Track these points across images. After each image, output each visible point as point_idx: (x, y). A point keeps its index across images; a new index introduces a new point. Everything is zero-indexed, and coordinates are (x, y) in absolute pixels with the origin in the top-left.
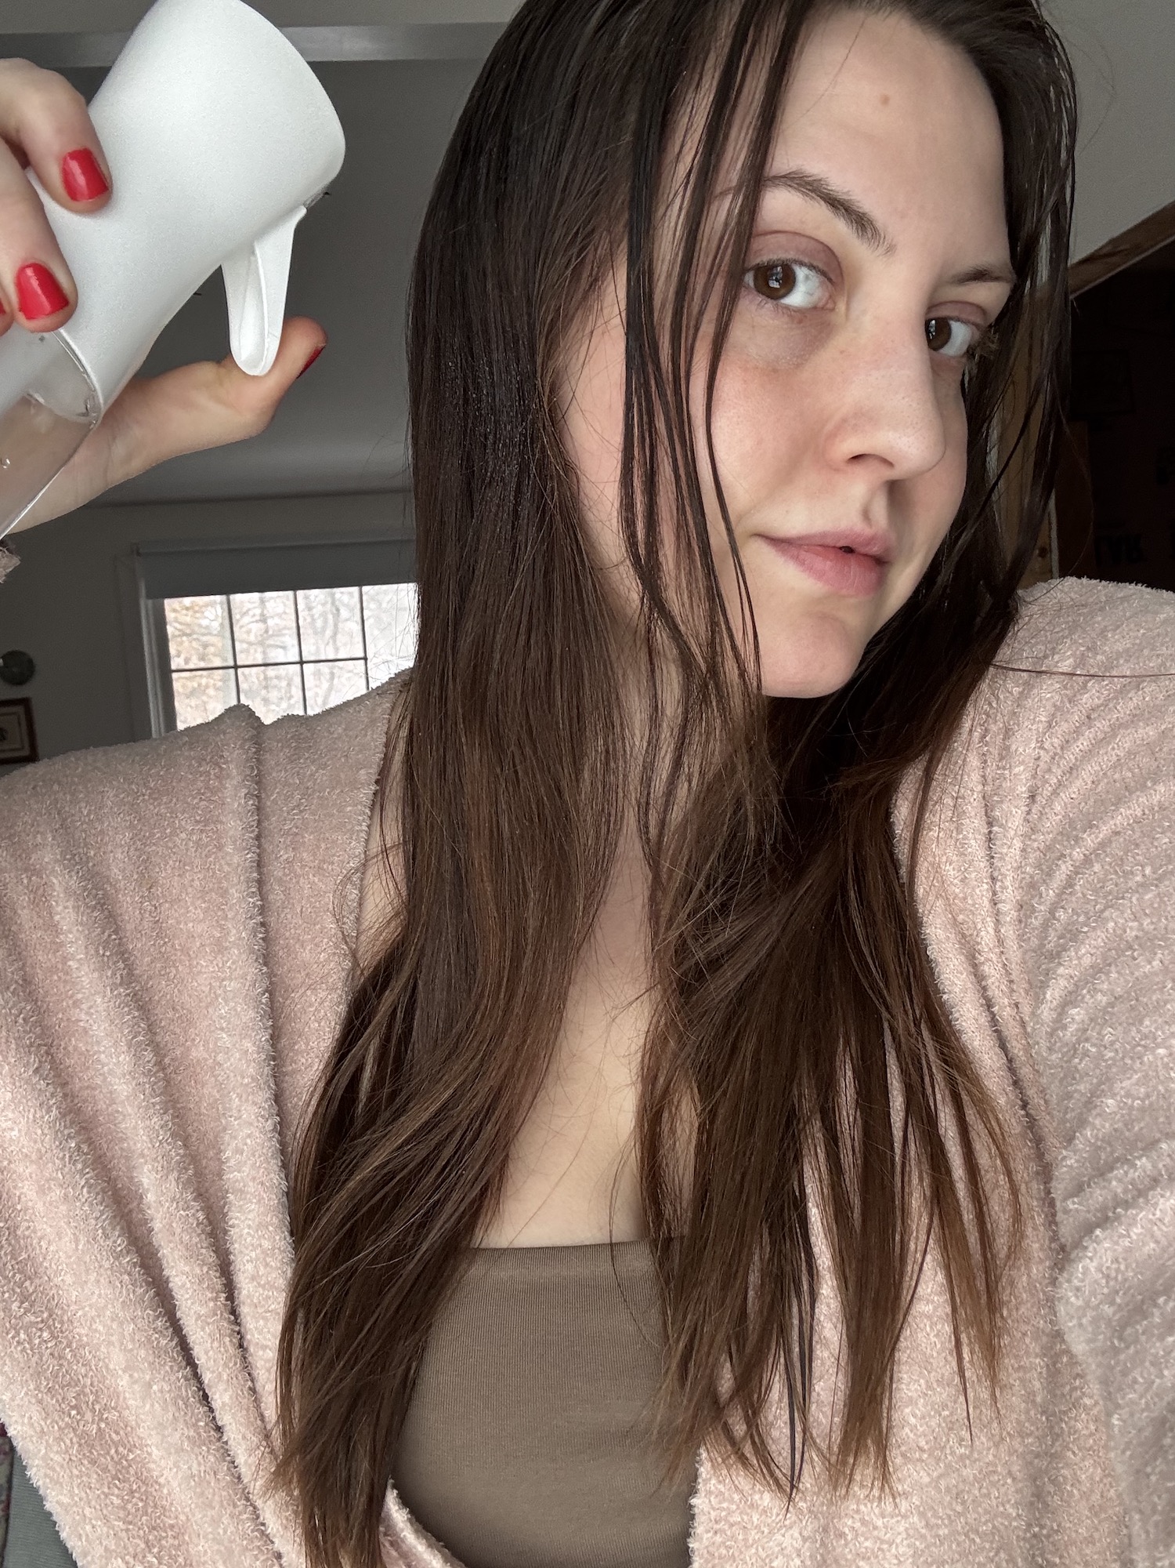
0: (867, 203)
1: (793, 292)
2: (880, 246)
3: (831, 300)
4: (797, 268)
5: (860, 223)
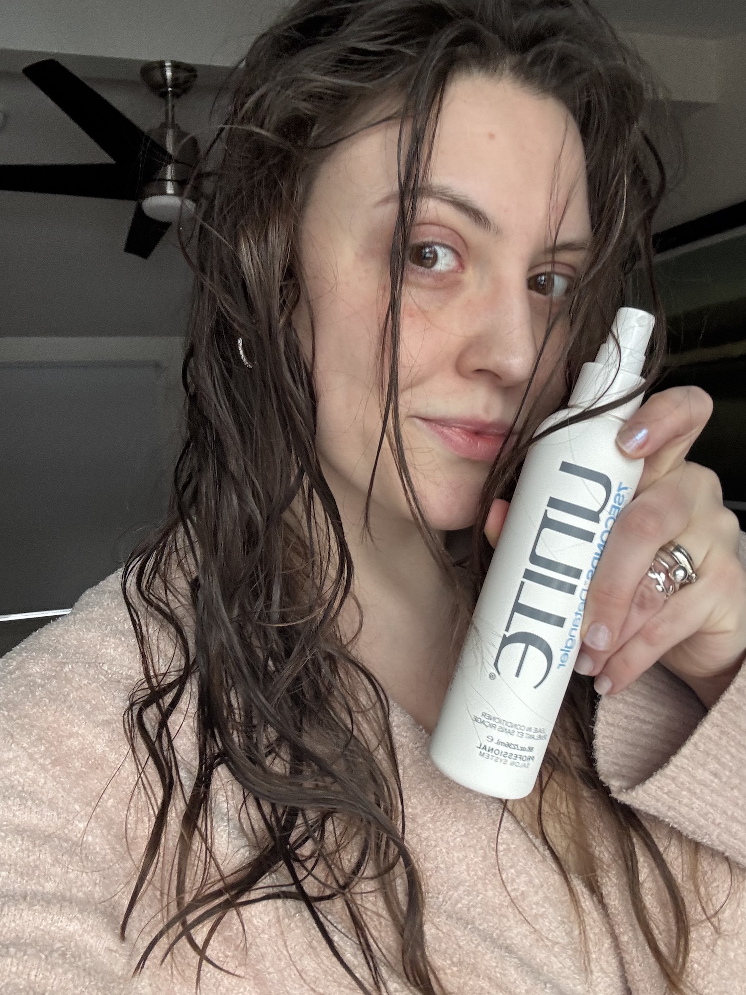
1: (437, 264)
2: (492, 230)
3: (462, 266)
4: (437, 248)
5: (477, 215)
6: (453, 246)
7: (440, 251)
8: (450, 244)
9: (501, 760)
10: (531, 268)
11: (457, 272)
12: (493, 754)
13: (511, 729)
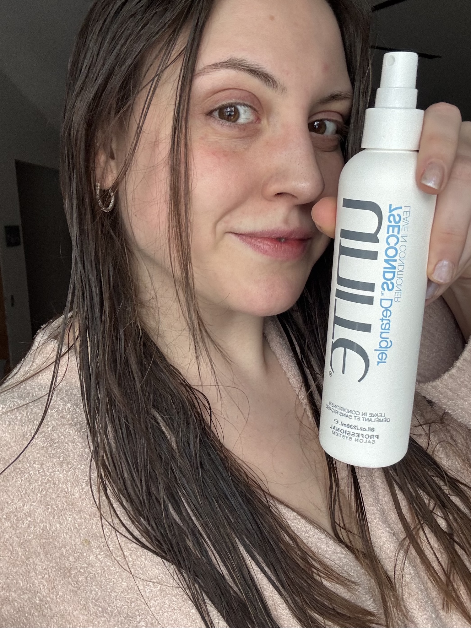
0: (268, 68)
1: (240, 119)
2: (279, 89)
3: (258, 119)
4: (239, 107)
5: (266, 78)
6: (251, 105)
7: (241, 109)
8: (248, 103)
9: (347, 438)
10: (310, 117)
11: (255, 123)
12: (340, 433)
13: (350, 414)
